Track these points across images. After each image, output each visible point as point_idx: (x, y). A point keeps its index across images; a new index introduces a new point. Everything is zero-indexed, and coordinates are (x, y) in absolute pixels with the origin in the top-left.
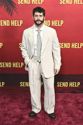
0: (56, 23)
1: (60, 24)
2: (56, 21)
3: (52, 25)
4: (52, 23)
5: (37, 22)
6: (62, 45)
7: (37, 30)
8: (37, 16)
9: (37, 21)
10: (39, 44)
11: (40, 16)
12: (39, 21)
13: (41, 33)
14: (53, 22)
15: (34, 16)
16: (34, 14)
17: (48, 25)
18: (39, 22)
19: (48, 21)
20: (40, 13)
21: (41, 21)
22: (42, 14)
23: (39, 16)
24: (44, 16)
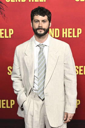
0: (69, 33)
1: (76, 34)
2: (69, 29)
3: (63, 36)
4: (63, 33)
5: (39, 32)
6: (80, 70)
7: (38, 46)
8: (38, 21)
9: (38, 29)
10: (42, 68)
11: (43, 21)
12: (42, 29)
13: (45, 49)
14: (65, 31)
15: (32, 22)
16: (32, 19)
17: (56, 36)
18: (41, 32)
19: (56, 29)
20: (44, 16)
21: (44, 29)
22: (46, 18)
23: (41, 22)
24: (50, 22)
